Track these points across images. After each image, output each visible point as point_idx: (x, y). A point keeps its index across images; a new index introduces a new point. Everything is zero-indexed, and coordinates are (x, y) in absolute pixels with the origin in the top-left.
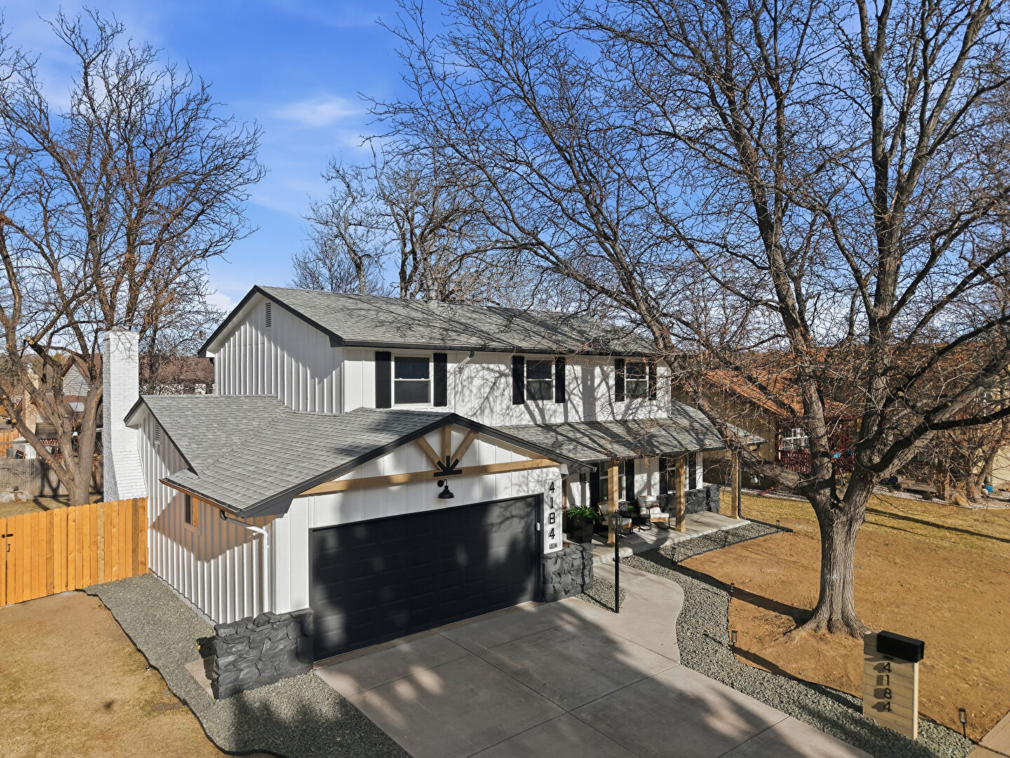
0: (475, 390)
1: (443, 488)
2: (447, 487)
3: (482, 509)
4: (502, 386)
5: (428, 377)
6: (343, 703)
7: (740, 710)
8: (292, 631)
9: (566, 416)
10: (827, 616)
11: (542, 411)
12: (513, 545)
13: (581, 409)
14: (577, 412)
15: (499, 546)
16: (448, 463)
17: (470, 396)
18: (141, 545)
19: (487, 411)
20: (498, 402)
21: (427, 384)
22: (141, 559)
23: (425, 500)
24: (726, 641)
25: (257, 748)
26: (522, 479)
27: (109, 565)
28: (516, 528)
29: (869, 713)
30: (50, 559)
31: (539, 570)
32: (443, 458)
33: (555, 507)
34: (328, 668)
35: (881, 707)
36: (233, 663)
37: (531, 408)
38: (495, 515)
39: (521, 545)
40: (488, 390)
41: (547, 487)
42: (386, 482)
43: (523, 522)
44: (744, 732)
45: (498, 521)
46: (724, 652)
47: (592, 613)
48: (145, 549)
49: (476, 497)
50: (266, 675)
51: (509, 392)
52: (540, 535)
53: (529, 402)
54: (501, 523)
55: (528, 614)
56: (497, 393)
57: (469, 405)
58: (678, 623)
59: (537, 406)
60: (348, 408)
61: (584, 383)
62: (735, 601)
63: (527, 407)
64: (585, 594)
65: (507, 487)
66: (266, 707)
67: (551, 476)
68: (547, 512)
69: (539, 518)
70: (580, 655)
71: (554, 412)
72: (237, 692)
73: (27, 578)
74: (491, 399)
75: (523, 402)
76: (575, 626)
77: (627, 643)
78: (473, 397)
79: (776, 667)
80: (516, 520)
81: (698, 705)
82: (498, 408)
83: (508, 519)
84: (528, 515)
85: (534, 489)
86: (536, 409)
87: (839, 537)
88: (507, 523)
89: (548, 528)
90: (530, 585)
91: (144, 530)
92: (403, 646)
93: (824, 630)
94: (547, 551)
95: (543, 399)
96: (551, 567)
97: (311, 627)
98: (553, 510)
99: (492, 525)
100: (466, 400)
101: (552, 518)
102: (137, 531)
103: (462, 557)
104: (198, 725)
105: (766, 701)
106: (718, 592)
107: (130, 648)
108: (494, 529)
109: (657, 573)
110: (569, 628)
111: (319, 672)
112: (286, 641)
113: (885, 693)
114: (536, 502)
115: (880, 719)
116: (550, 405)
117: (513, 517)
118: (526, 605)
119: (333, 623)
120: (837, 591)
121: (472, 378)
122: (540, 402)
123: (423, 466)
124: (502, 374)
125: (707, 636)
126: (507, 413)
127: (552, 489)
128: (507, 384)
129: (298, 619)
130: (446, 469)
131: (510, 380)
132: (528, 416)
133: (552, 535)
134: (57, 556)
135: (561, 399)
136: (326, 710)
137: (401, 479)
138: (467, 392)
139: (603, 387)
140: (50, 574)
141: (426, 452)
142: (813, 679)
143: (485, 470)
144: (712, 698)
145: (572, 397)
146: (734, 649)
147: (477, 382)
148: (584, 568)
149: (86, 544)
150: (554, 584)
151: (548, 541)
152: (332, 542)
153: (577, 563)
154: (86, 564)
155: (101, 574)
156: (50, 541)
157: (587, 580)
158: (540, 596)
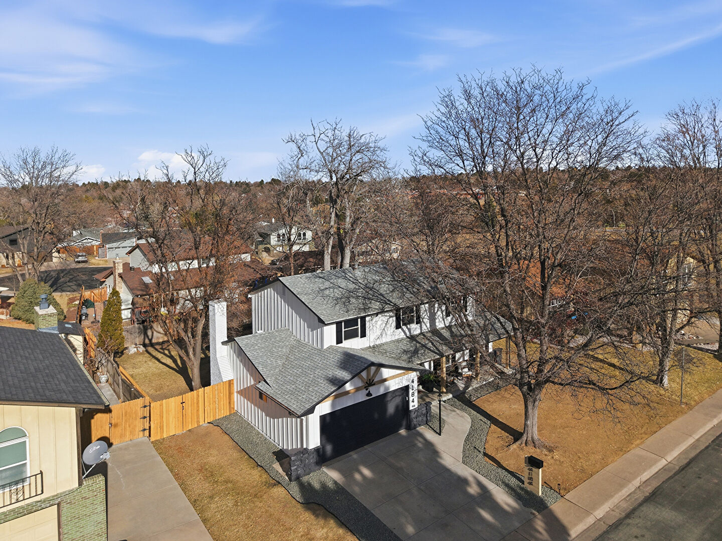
0: (378, 327)
1: (367, 392)
2: (369, 391)
3: (385, 395)
4: (391, 322)
5: (358, 325)
6: (335, 482)
7: (480, 484)
8: (315, 455)
9: (421, 330)
10: (526, 438)
11: (409, 330)
12: (397, 407)
13: (428, 325)
14: (426, 326)
15: (391, 409)
16: (370, 382)
17: (376, 330)
18: (232, 400)
19: (384, 335)
20: (389, 329)
21: (357, 329)
22: (232, 406)
23: (361, 397)
24: (482, 451)
25: (311, 501)
26: (400, 381)
27: (220, 410)
28: (398, 400)
29: (526, 485)
30: (198, 410)
31: (407, 418)
32: (367, 380)
33: (414, 389)
34: (327, 466)
35: (530, 484)
36: (296, 469)
37: (404, 329)
38: (389, 398)
39: (400, 407)
40: (384, 325)
41: (411, 381)
42: (347, 393)
43: (401, 397)
44: (478, 493)
45: (390, 399)
46: (481, 456)
47: (430, 435)
48: (234, 402)
49: (382, 391)
50: (307, 472)
51: (394, 324)
52: (408, 402)
53: (403, 327)
54: (392, 399)
55: (403, 436)
56: (388, 326)
57: (376, 334)
58: (465, 441)
59: (407, 328)
60: (325, 347)
61: (430, 312)
62: (493, 426)
63: (403, 330)
64: (428, 425)
65: (394, 385)
66: (309, 484)
67: (412, 376)
68: (411, 392)
69: (408, 395)
70: (423, 460)
71: (415, 329)
72: (298, 478)
73: (190, 420)
74: (386, 329)
75: (400, 327)
76: (422, 443)
77: (442, 452)
78: (378, 330)
79: (500, 463)
80: (398, 397)
81: (464, 482)
82: (389, 333)
83: (394, 397)
84: (403, 394)
85: (405, 384)
86: (407, 329)
87: (530, 407)
88: (394, 399)
89: (411, 399)
90: (404, 423)
91: (233, 393)
92: (354, 455)
93: (524, 445)
94: (411, 408)
95: (409, 324)
96: (413, 415)
97: (321, 453)
98: (413, 391)
99: (388, 401)
100: (375, 332)
101: (413, 395)
102: (230, 394)
103: (376, 416)
104: (288, 493)
105: (490, 480)
106: (486, 422)
107: (246, 457)
108: (389, 403)
109: (462, 409)
110: (420, 445)
111: (324, 469)
112: (313, 459)
113: (530, 479)
114: (406, 388)
115: (529, 488)
116: (413, 326)
117: (396, 396)
118: (403, 432)
119: (329, 448)
120: (530, 428)
121: (377, 322)
122: (409, 326)
123: (360, 384)
124: (391, 317)
125: (475, 448)
126: (393, 334)
127: (413, 382)
128: (393, 321)
129: (317, 450)
130: (370, 383)
131: (394, 318)
132: (403, 333)
133: (413, 401)
134: (200, 410)
135: (418, 322)
136: (330, 485)
137: (352, 391)
138: (375, 328)
139: (439, 313)
140: (198, 417)
141: (362, 379)
142: (512, 469)
143: (385, 380)
144: (471, 479)
145: (424, 320)
146: (485, 454)
147: (379, 323)
148: (427, 413)
149: (211, 403)
150: (415, 422)
151: (411, 404)
152: (328, 419)
153: (424, 412)
154: (212, 411)
155: (217, 415)
156: (198, 403)
157: (428, 418)
158: (409, 428)
